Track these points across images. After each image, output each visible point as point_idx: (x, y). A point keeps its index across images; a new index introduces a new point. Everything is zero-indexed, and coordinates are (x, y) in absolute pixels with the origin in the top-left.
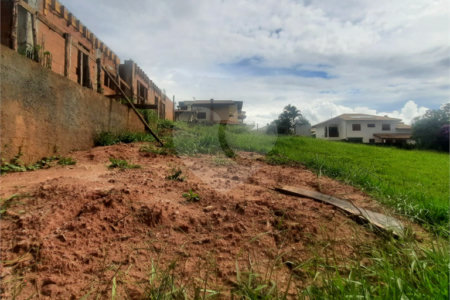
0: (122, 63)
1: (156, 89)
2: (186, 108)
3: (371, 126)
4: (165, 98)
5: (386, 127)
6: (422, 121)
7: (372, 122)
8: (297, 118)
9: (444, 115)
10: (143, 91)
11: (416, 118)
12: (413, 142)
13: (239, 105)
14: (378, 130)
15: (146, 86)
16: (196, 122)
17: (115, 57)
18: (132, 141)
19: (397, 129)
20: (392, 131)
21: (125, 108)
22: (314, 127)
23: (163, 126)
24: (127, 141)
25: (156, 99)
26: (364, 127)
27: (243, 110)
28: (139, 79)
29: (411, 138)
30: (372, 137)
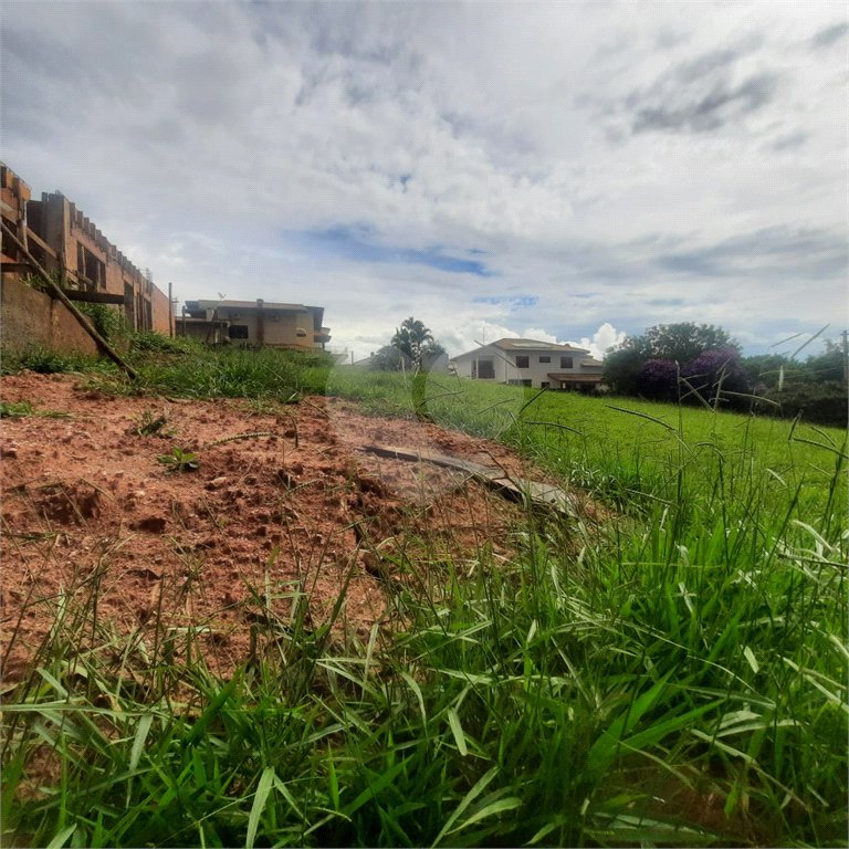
0: (36, 197)
1: (125, 266)
2: (203, 314)
3: (545, 360)
4: (150, 288)
5: (566, 363)
6: (620, 353)
7: (546, 355)
8: (425, 343)
9: (649, 345)
10: (91, 267)
11: (612, 349)
12: (604, 388)
13: (316, 314)
14: (555, 367)
15: (102, 257)
16: (225, 343)
17: (16, 181)
18: (59, 370)
19: (583, 366)
20: (576, 369)
21: (41, 298)
22: (455, 360)
23: (144, 346)
24: (44, 368)
25: (129, 288)
26: (533, 361)
27: (324, 325)
28: (84, 241)
29: (602, 382)
30: (546, 380)
